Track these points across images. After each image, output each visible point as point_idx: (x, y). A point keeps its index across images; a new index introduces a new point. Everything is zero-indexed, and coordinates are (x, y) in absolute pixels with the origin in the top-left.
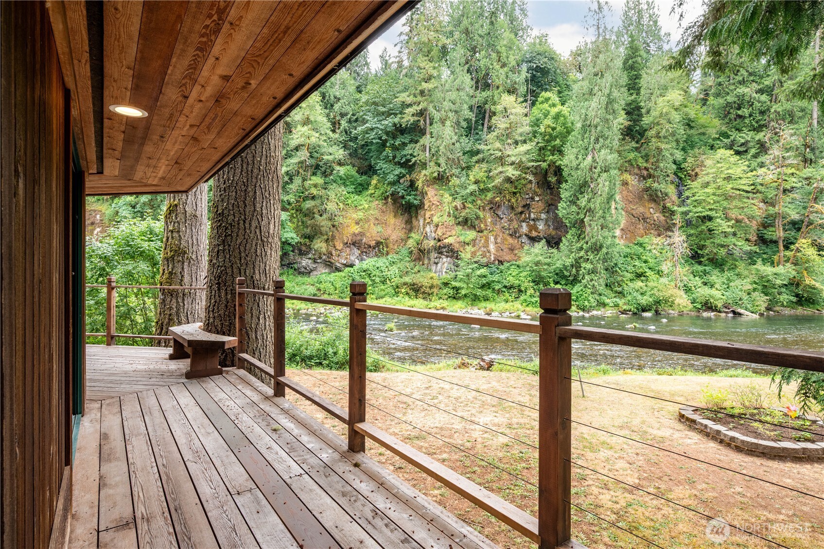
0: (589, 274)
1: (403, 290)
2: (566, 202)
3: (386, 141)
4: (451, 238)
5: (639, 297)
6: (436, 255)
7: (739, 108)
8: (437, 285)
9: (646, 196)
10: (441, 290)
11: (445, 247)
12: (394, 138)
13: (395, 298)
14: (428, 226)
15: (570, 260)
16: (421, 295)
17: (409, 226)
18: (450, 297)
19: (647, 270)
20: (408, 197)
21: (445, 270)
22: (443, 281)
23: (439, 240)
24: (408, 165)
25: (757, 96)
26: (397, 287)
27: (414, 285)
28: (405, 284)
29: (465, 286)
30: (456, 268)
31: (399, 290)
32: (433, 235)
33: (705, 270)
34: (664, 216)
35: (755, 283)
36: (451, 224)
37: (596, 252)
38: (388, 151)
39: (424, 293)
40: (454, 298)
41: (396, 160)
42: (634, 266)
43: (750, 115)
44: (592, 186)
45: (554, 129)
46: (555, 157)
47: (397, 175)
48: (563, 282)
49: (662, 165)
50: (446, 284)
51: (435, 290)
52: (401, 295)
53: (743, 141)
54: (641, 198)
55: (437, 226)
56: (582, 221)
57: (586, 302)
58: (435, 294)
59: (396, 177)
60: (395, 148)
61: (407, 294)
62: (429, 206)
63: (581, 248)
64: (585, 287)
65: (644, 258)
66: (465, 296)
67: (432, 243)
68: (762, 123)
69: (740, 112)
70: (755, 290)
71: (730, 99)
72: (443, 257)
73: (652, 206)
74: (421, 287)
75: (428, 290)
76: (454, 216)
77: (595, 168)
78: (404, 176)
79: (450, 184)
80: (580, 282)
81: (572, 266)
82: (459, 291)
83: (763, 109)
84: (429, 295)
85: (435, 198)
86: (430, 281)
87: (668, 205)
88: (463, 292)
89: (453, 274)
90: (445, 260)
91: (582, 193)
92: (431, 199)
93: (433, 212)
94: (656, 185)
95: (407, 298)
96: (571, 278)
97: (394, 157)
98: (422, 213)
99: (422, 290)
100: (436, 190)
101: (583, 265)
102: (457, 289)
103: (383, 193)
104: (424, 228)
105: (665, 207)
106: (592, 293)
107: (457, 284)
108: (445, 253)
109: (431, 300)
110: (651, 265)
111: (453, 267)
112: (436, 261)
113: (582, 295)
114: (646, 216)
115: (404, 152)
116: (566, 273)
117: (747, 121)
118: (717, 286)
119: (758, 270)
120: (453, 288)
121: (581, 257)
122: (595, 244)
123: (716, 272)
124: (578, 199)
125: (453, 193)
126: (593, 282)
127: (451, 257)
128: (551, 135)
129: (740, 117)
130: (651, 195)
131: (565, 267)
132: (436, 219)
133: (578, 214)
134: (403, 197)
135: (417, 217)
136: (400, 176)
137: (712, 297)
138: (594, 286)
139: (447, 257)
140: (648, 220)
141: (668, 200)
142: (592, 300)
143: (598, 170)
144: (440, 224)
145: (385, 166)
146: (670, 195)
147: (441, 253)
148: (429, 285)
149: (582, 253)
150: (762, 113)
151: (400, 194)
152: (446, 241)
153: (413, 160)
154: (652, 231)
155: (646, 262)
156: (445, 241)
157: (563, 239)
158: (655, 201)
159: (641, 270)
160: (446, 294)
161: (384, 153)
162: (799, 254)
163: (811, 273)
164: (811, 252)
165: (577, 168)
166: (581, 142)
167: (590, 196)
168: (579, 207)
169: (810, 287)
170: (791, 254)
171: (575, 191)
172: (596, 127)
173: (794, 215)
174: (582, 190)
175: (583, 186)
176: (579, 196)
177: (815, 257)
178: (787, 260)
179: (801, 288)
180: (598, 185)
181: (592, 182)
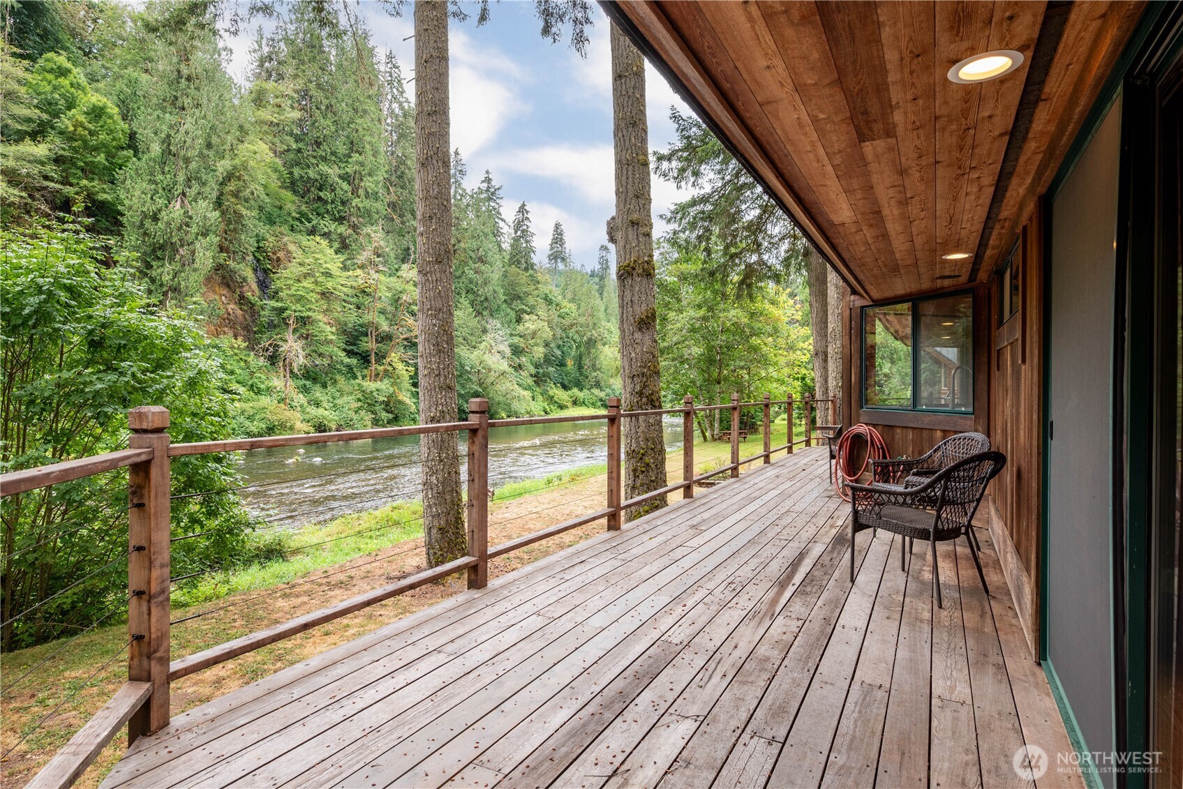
5: (247, 423)
7: (320, 189)
9: (216, 278)
25: (340, 181)
33: (305, 385)
34: (241, 309)
35: (359, 400)
43: (333, 202)
44: (181, 252)
45: (91, 133)
49: (243, 237)
53: (326, 230)
54: (210, 279)
68: (343, 214)
69: (321, 194)
70: (359, 408)
71: (312, 173)
73: (225, 292)
77: (188, 225)
83: (345, 199)
87: (247, 294)
91: (157, 259)
94: (232, 264)
105: (242, 297)
117: (329, 207)
118: (325, 404)
119: (359, 384)
123: (318, 387)
128: (85, 142)
129: (320, 198)
130: (224, 277)
137: (324, 418)
141: (246, 288)
146: (249, 280)
150: (343, 203)
154: (226, 329)
155: (232, 373)
158: (228, 286)
162: (390, 368)
163: (400, 389)
164: (400, 367)
165: (155, 218)
166: (159, 177)
167: (177, 267)
168: (153, 281)
169: (400, 402)
170: (381, 368)
171: (145, 253)
172: (187, 161)
173: (385, 327)
174: (159, 253)
175: (162, 247)
176: (154, 263)
177: (404, 372)
178: (377, 375)
179: (391, 405)
180: (193, 253)
181: (182, 246)
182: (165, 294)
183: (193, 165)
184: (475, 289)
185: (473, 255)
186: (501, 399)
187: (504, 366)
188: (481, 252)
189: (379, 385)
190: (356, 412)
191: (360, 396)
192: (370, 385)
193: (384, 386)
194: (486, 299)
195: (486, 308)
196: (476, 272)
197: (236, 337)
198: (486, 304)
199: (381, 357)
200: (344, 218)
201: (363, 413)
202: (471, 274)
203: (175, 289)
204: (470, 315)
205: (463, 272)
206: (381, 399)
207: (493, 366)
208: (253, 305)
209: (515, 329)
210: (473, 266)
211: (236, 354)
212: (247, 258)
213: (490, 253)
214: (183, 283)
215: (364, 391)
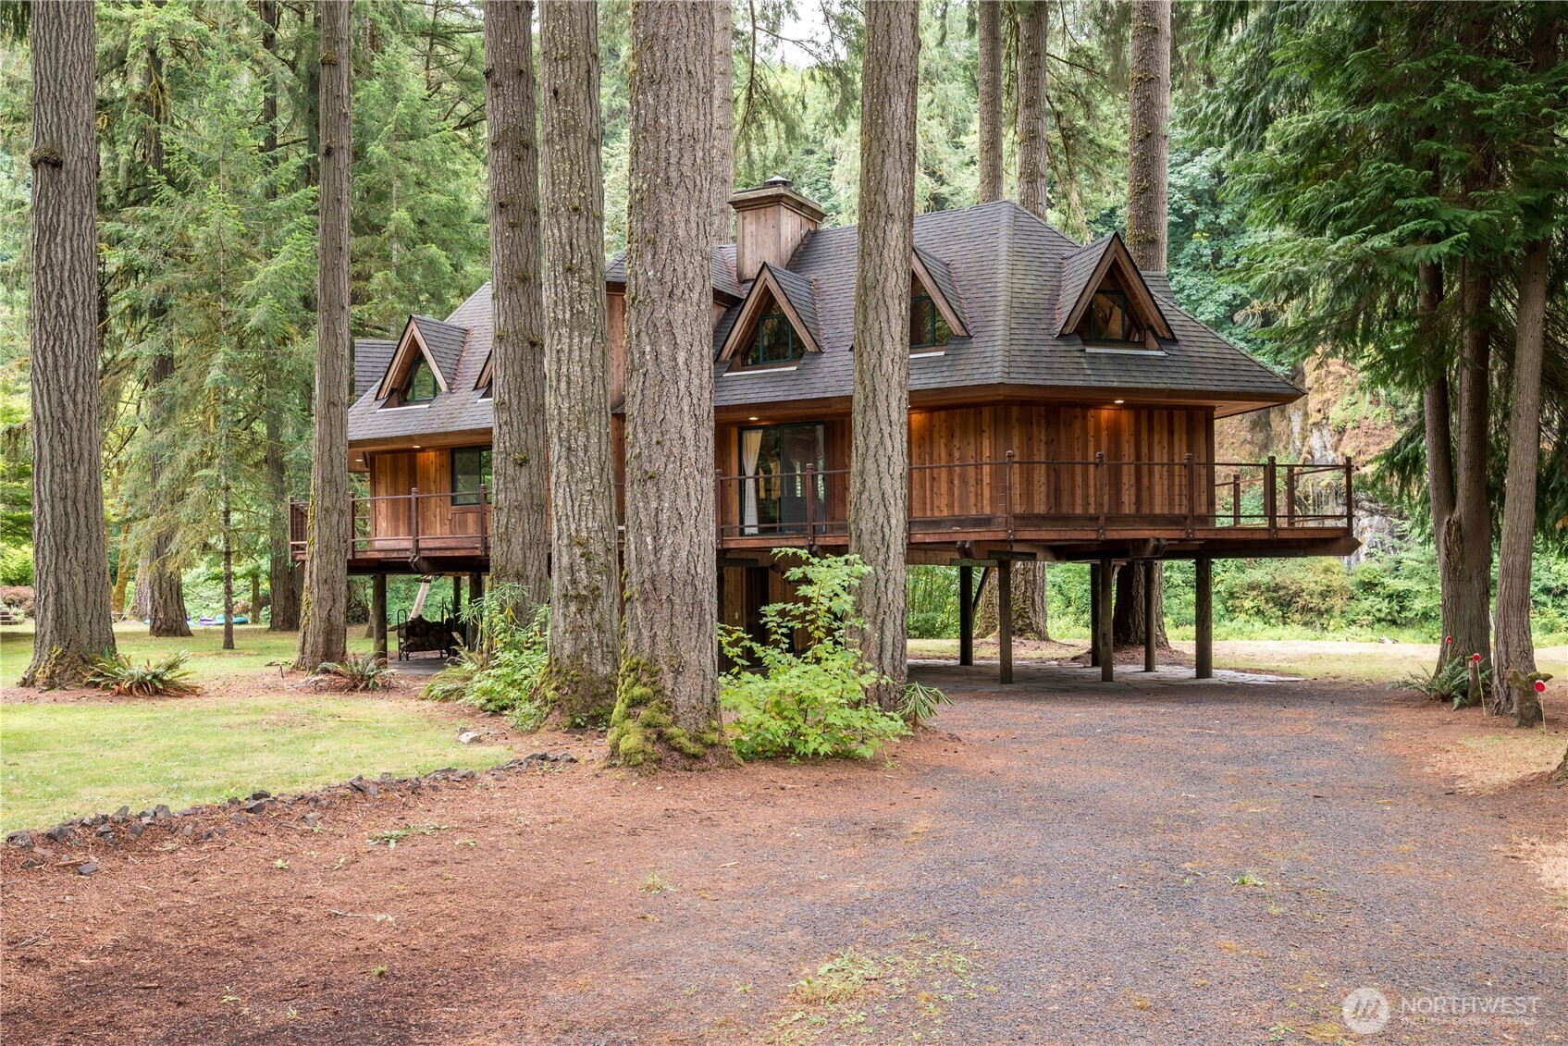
1: (1248, 604)
3: (1195, 215)
8: (1343, 588)
10: (1353, 603)
13: (1226, 622)
14: (1316, 433)
16: (1297, 617)
17: (1260, 437)
18: (1379, 620)
22: (1360, 577)
26: (1232, 595)
27: (1277, 588)
28: (1252, 587)
29: (1423, 587)
30: (1397, 542)
31: (1237, 603)
36: (1381, 424)
38: (1200, 243)
39: (1305, 609)
40: (1394, 622)
47: (1226, 303)
50: (1369, 586)
51: (1338, 603)
52: (1243, 617)
55: (1341, 431)
58: (1337, 612)
59: (1222, 309)
61: (1259, 612)
66: (1426, 616)
72: (1361, 513)
74: (1297, 594)
75: (1316, 601)
76: (1388, 403)
82: (1406, 603)
84: (1320, 614)
86: (1324, 580)
88: (1418, 605)
89: (1388, 561)
93: (1329, 395)
95: (1258, 624)
97: (1217, 256)
99: (1301, 602)
102: (1400, 597)
104: (1304, 439)
107: (1399, 585)
108: (1366, 505)
109: (1324, 628)
111: (1388, 540)
115: (1246, 241)
120: (1390, 596)
132: (1336, 414)
136: (1233, 306)
139: (1372, 513)
144: (1349, 426)
145: (1190, 282)
148: (1320, 588)
160: (1368, 613)
161: (1190, 248)
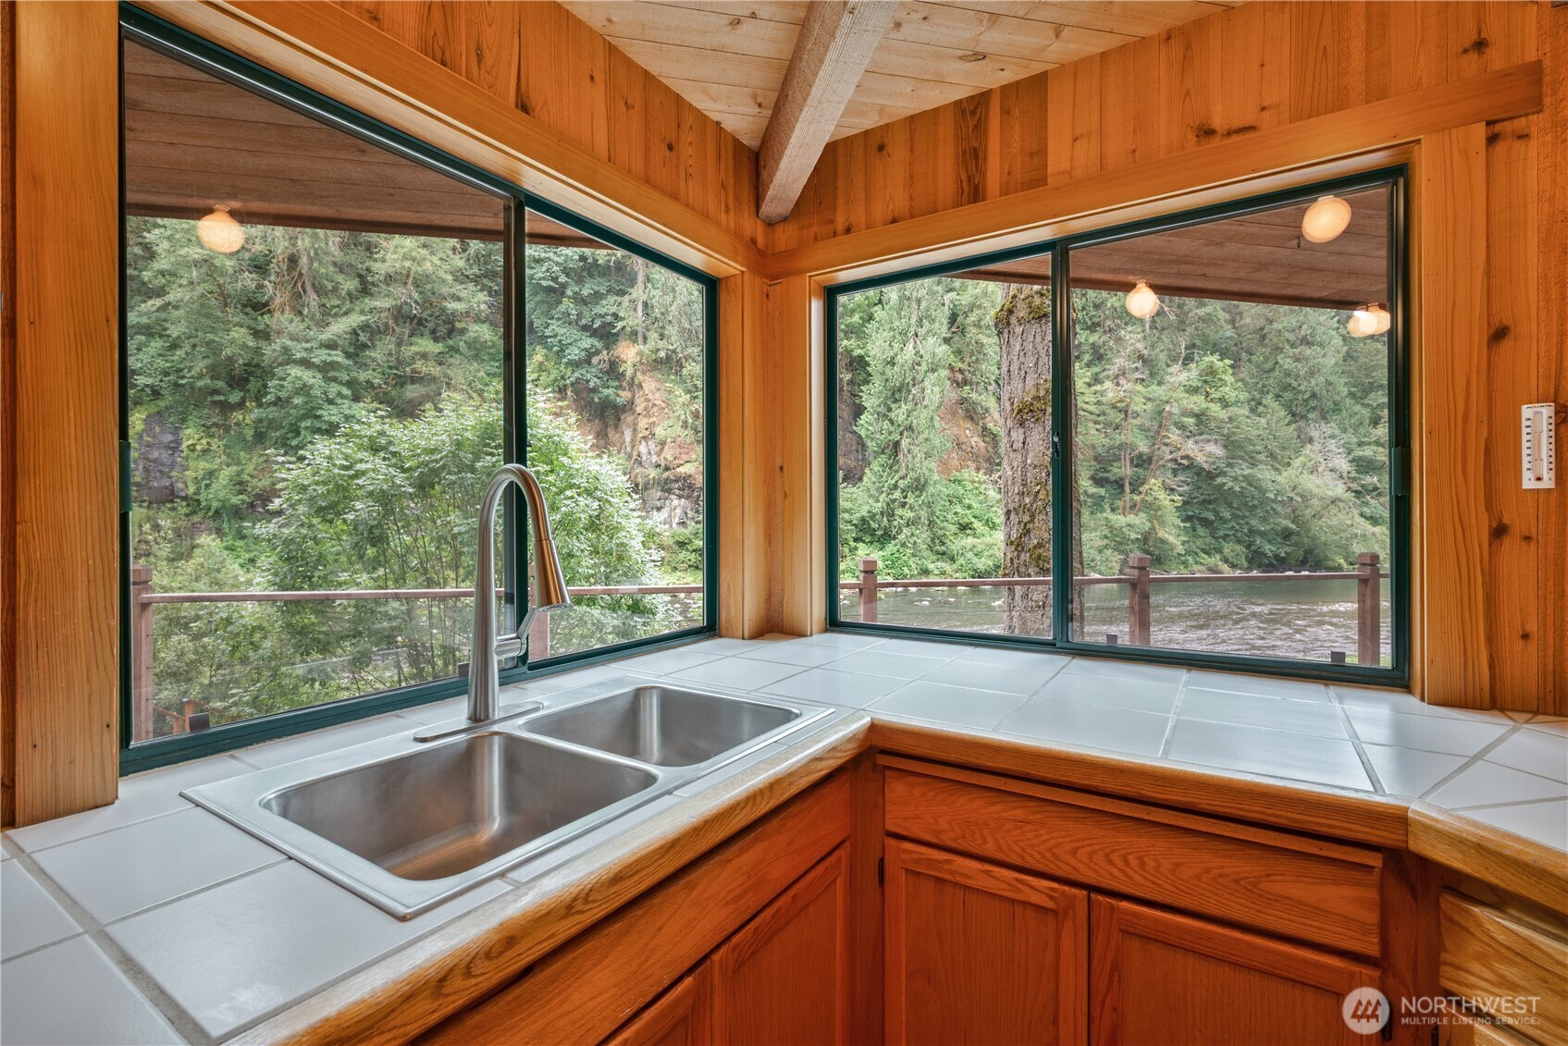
0: (908, 525)
2: (872, 415)
4: (688, 465)
5: (975, 560)
6: (659, 494)
9: (960, 411)
11: (676, 481)
12: (580, 281)
15: (879, 505)
19: (973, 520)
20: (606, 392)
21: (677, 520)
23: (667, 469)
24: (607, 334)
32: (654, 459)
35: (1106, 537)
37: (917, 493)
41: (584, 322)
42: (956, 513)
43: (1084, 309)
44: (914, 392)
46: (852, 342)
48: (868, 539)
49: (984, 367)
54: (954, 414)
56: (897, 445)
57: (905, 569)
60: (580, 300)
62: (645, 409)
63: (895, 486)
64: (903, 545)
65: (967, 501)
67: (653, 473)
68: (1096, 320)
70: (1106, 547)
73: (969, 425)
77: (919, 364)
78: (598, 352)
79: (684, 371)
80: (895, 538)
81: (882, 513)
83: (1098, 301)
85: (657, 395)
87: (990, 425)
90: (676, 502)
91: (896, 401)
92: (650, 397)
94: (974, 396)
96: (879, 533)
98: (630, 419)
100: (658, 380)
101: (899, 512)
103: (556, 380)
105: (985, 428)
106: (914, 555)
110: (977, 513)
112: (658, 504)
113: (898, 558)
114: (961, 440)
116: (874, 525)
121: (895, 500)
122: (917, 480)
124: (890, 410)
125: (690, 388)
126: (915, 538)
127: (688, 498)
130: (967, 410)
131: (873, 516)
133: (890, 433)
134: (594, 390)
135: (616, 427)
138: (915, 543)
140: (964, 447)
141: (989, 419)
142: (914, 566)
143: (924, 367)
146: (991, 410)
147: (669, 491)
149: (897, 494)
150: (1096, 306)
151: (592, 385)
152: (681, 470)
153: (620, 325)
154: (969, 463)
155: (969, 507)
156: (678, 470)
157: (867, 470)
158: (972, 419)
159: (966, 520)
162: (1149, 498)
163: (1163, 524)
164: (1163, 496)
165: (892, 363)
166: (897, 323)
167: (910, 406)
168: (892, 422)
169: (1163, 541)
170: (1136, 498)
171: (887, 398)
172: (919, 301)
173: (1143, 447)
174: (897, 396)
175: (900, 390)
176: (893, 406)
177: (1167, 502)
178: (1133, 506)
179: (1151, 543)
180: (923, 390)
181: (914, 385)
182: (901, 434)
183: (924, 304)
184: (1295, 384)
185: (1291, 337)
186: (1331, 538)
187: (1339, 489)
188: (1305, 331)
189: (1132, 519)
190: (1100, 552)
191: (1106, 532)
192: (1120, 520)
193: (1139, 521)
194: (1314, 395)
195: (1314, 408)
196: (1297, 360)
197: (978, 469)
198: (1312, 403)
199: (1136, 485)
200: (1098, 324)
201: (1109, 552)
202: (1287, 363)
203: (910, 428)
204: (1279, 420)
205: (1277, 363)
206: (1133, 536)
207: (1316, 491)
208: (995, 436)
209: (1368, 434)
210: (1291, 351)
211: (977, 488)
212: (989, 388)
213: (1321, 330)
214: (915, 421)
215: (1111, 527)
